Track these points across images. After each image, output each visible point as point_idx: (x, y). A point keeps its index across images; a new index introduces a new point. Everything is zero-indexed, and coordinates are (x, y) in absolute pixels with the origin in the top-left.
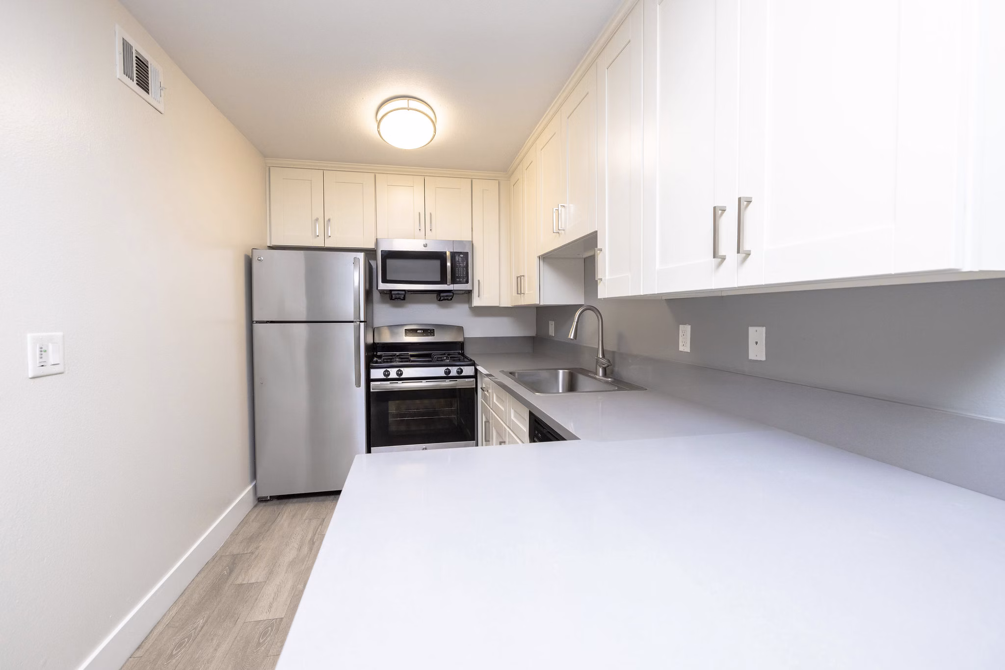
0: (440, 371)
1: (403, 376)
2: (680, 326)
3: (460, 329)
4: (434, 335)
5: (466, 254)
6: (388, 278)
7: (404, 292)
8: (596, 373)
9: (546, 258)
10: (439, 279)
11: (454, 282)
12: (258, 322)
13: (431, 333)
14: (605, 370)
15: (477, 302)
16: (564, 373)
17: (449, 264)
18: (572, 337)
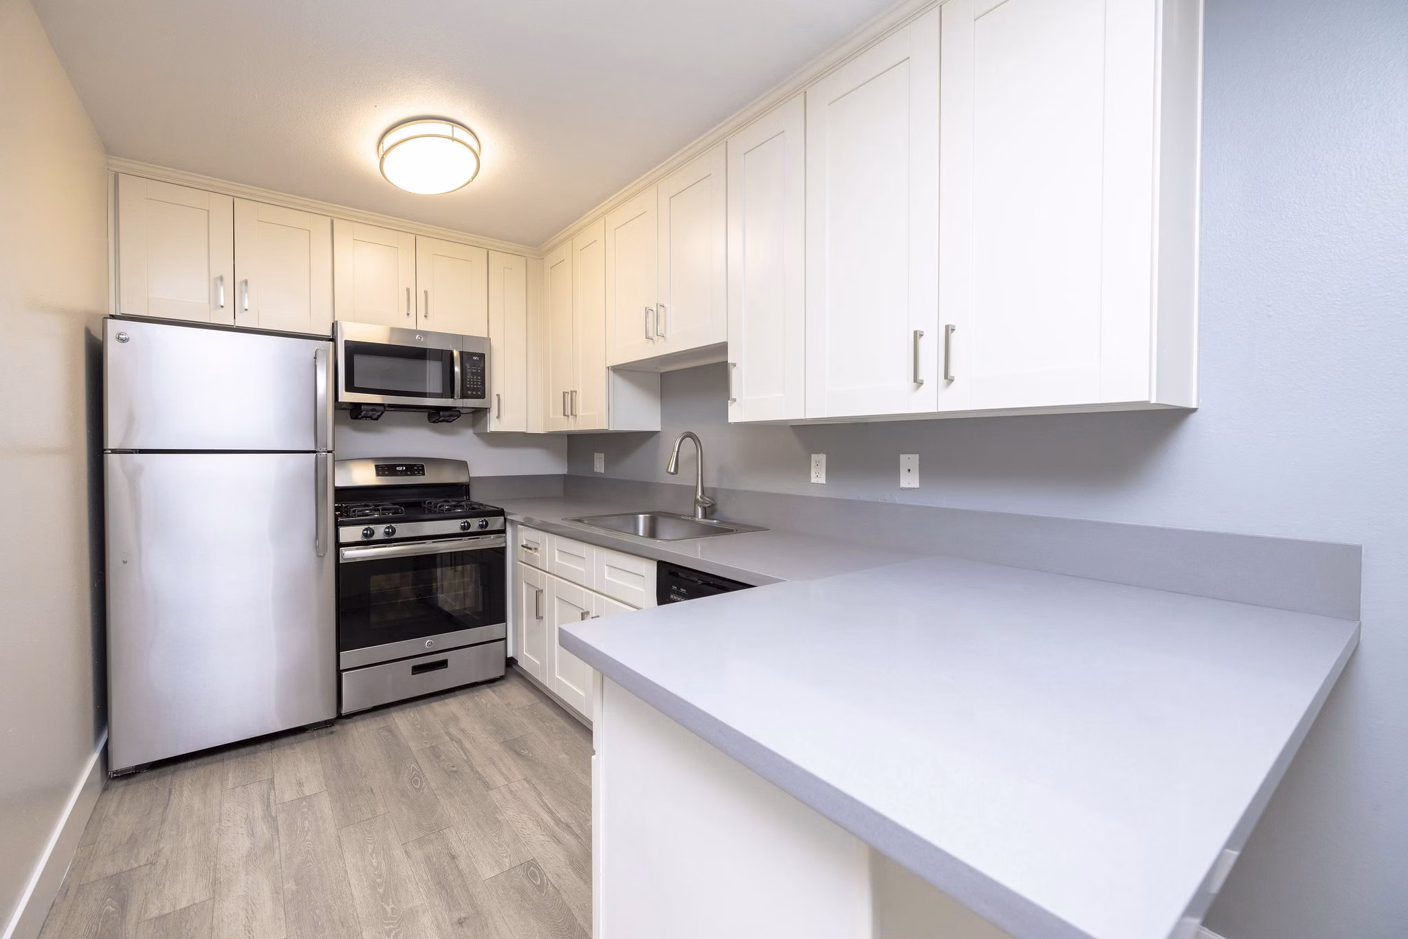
0: (454, 526)
1: (396, 536)
2: (812, 455)
3: (463, 465)
4: (424, 474)
5: (482, 356)
6: (356, 385)
7: (382, 408)
8: (695, 515)
9: (622, 371)
10: (439, 391)
11: (463, 396)
12: (114, 451)
13: (418, 470)
14: (704, 509)
15: (494, 425)
16: (645, 518)
17: (457, 369)
18: (672, 471)
